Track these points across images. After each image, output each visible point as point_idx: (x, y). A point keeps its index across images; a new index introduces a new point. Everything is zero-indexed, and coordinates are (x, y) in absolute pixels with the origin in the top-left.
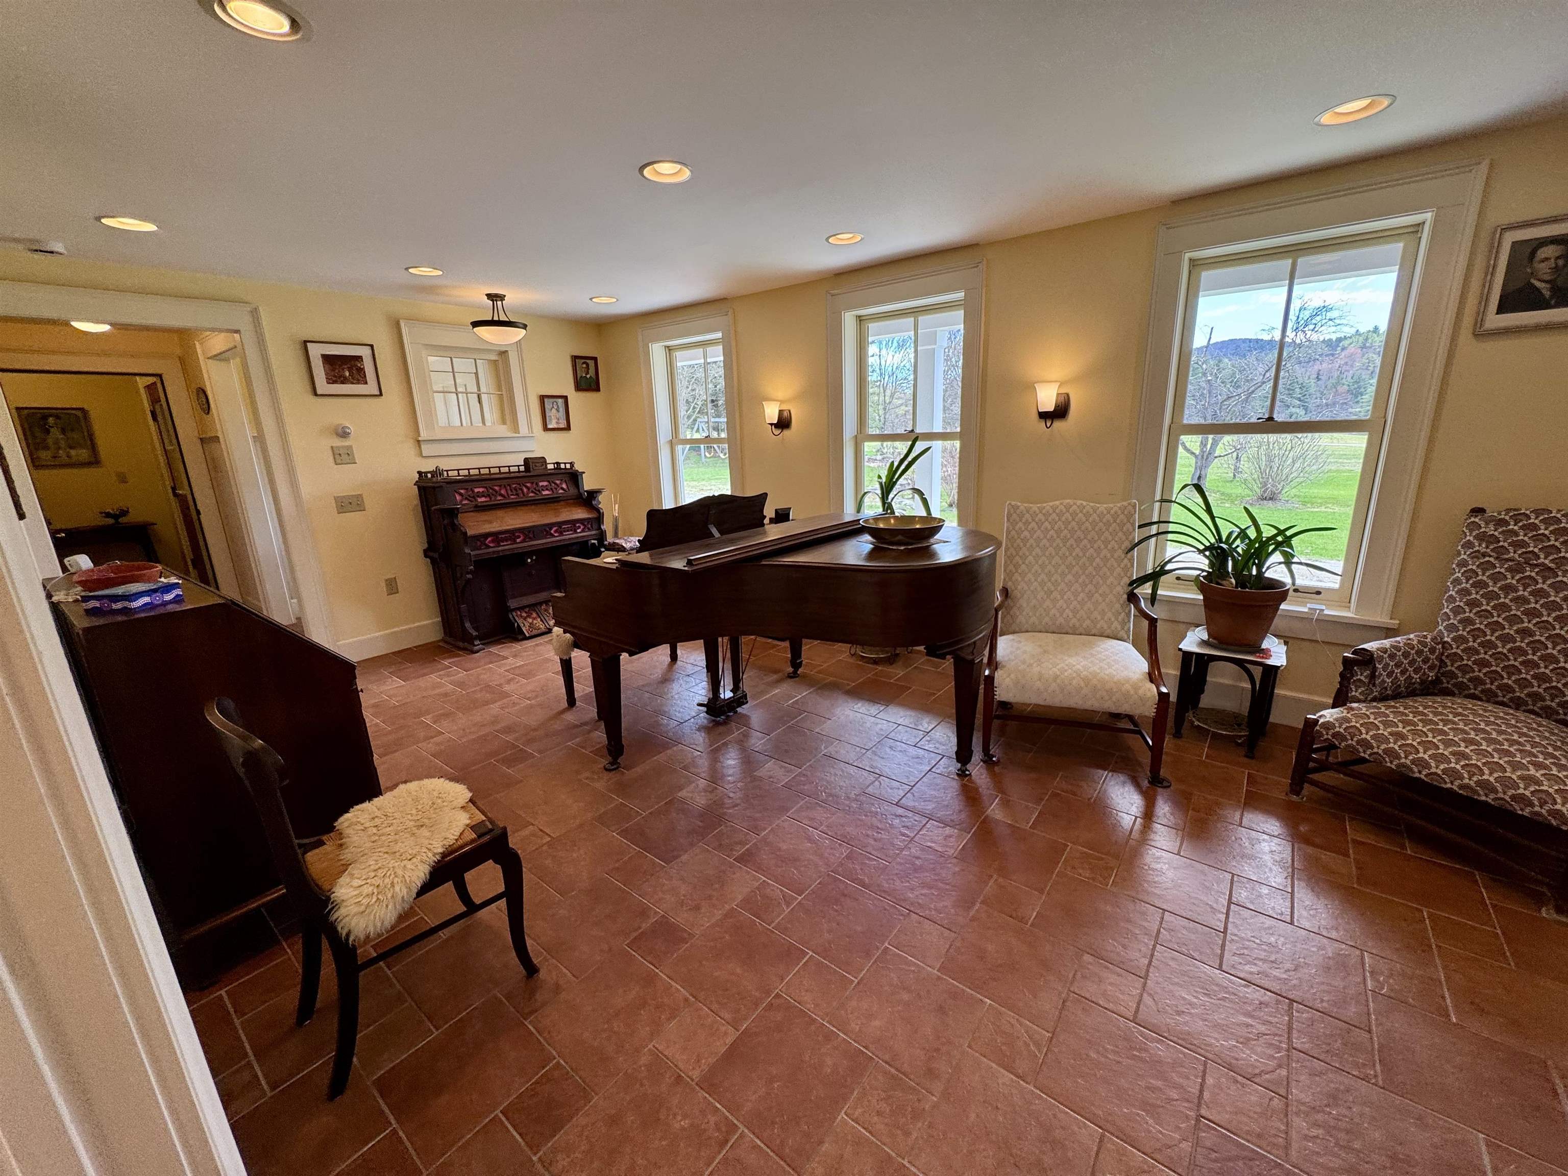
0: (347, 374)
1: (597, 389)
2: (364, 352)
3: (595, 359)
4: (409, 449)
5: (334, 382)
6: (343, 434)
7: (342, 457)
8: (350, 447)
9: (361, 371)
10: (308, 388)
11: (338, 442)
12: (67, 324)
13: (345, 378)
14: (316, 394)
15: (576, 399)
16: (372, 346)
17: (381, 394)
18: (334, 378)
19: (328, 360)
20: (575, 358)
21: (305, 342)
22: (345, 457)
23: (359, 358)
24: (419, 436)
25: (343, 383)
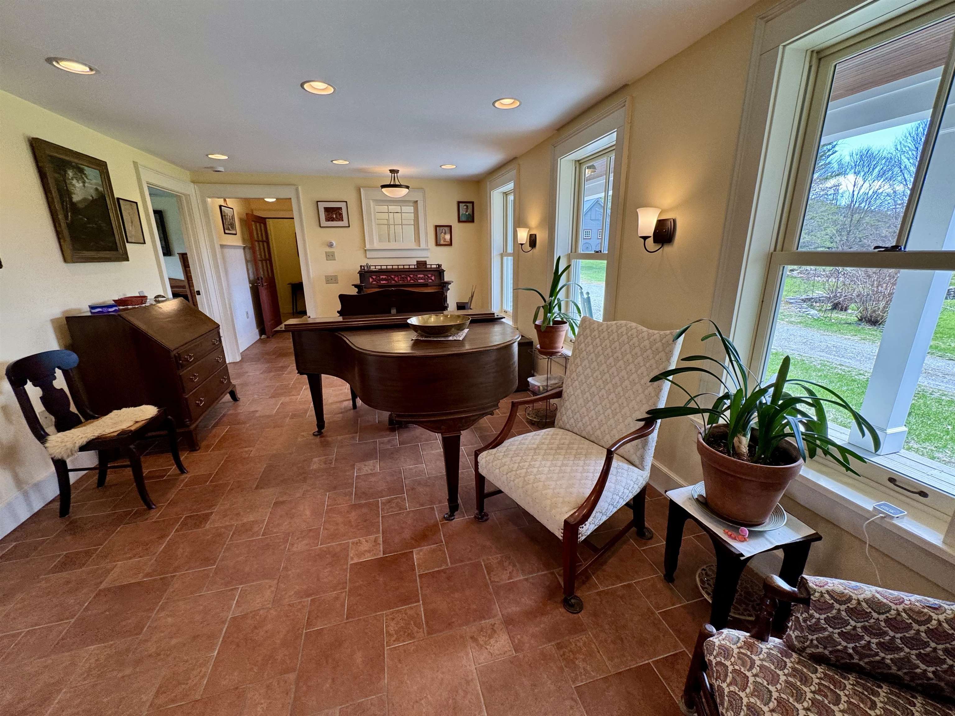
0: (334, 216)
1: (473, 221)
2: (343, 205)
3: (473, 203)
4: (361, 253)
5: (329, 221)
6: (331, 245)
7: (330, 256)
8: (333, 253)
9: (341, 214)
10: (318, 224)
11: (329, 250)
12: (263, 199)
13: (333, 218)
14: (320, 227)
15: (457, 228)
16: (346, 202)
17: (349, 226)
18: (329, 219)
19: (327, 210)
20: (459, 203)
21: (317, 202)
22: (331, 256)
23: (340, 208)
24: (365, 246)
25: (332, 221)
